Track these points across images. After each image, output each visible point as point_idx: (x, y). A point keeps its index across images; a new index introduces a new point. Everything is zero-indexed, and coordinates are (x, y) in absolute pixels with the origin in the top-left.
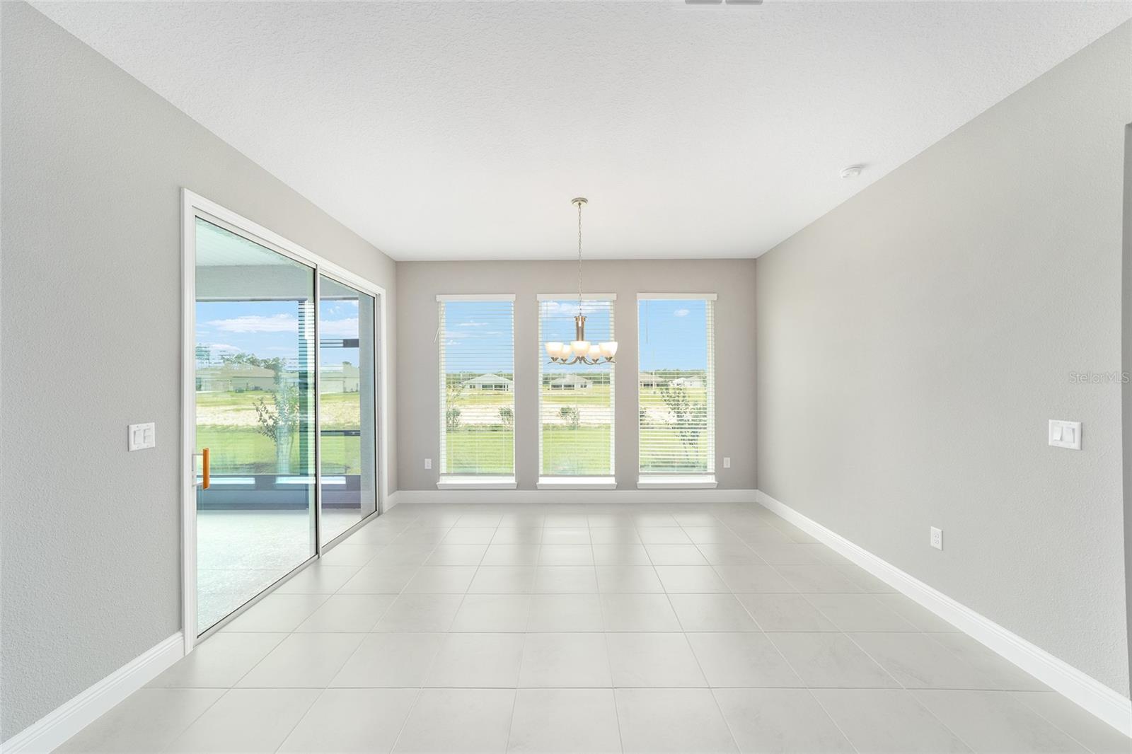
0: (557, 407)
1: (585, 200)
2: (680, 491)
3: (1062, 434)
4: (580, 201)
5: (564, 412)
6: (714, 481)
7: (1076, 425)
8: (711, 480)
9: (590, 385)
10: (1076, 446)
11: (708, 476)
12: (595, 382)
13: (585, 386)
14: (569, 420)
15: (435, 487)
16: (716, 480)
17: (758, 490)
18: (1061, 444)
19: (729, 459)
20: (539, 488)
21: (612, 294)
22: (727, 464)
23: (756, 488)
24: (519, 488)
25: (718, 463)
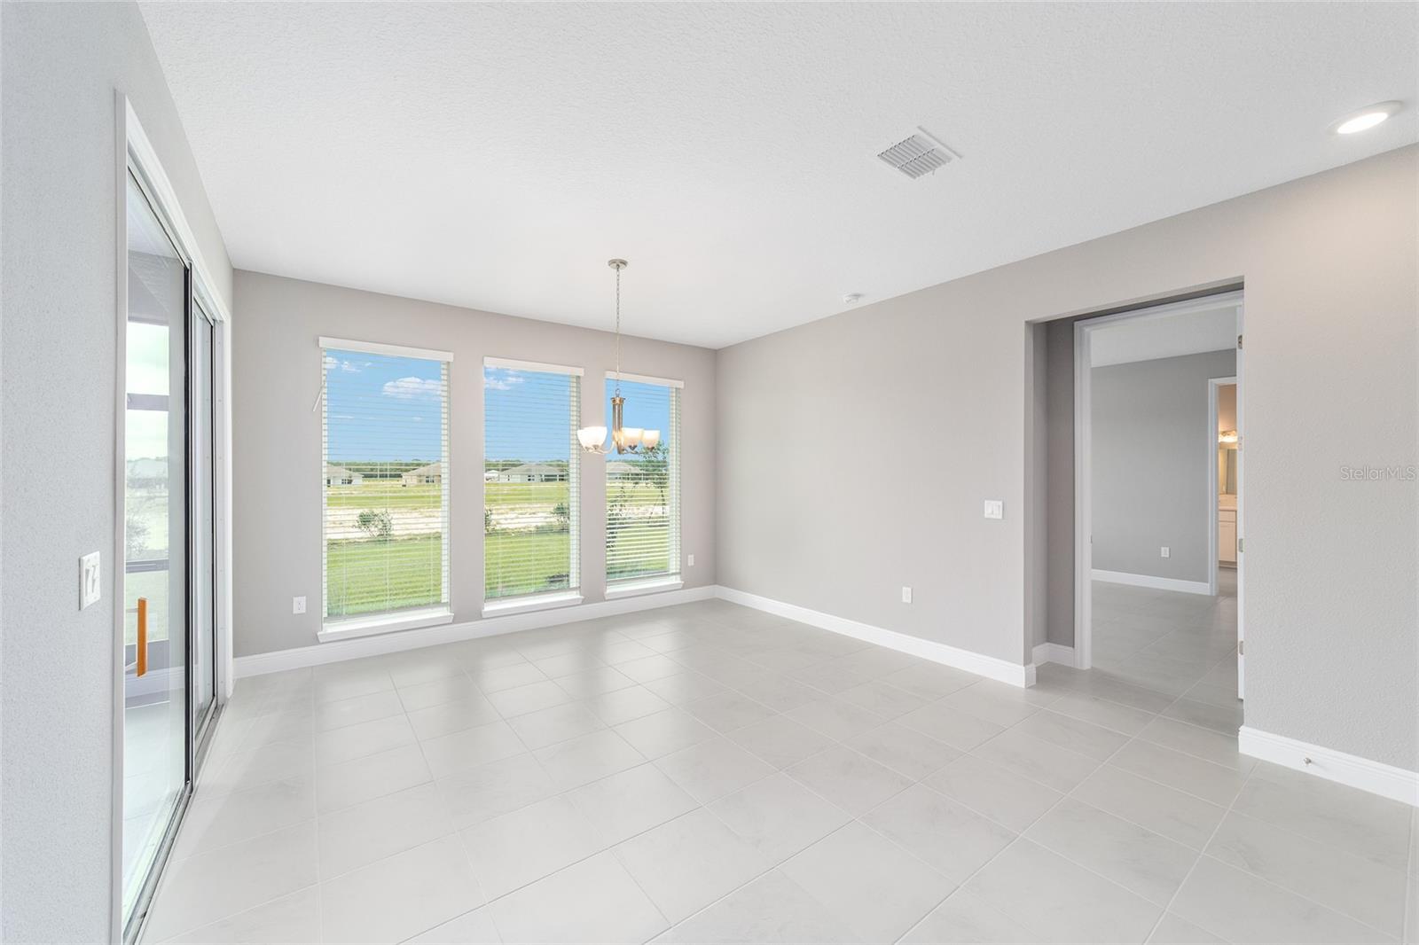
0: (353, 514)
1: (624, 263)
2: (639, 598)
3: (992, 509)
4: (619, 264)
5: (365, 521)
6: (679, 581)
7: (1000, 503)
8: (675, 581)
9: (358, 480)
10: (1000, 517)
11: (671, 577)
12: (366, 476)
13: (350, 482)
14: (375, 531)
15: (315, 641)
16: (682, 580)
17: (716, 586)
18: (993, 516)
19: (692, 556)
20: (484, 616)
21: (579, 369)
22: (691, 561)
23: (715, 583)
24: (456, 620)
25: (683, 561)
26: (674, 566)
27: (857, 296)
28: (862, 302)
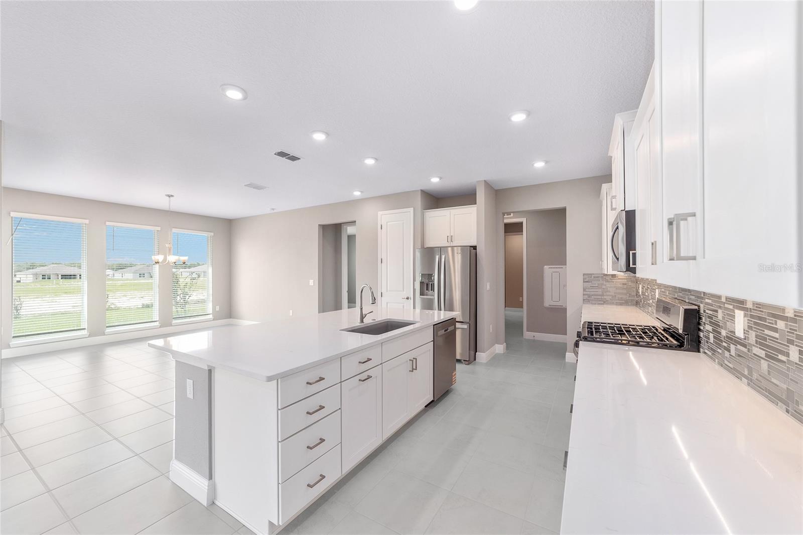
1: (172, 196)
4: (170, 196)
7: (313, 281)
8: (211, 316)
10: (313, 285)
11: (207, 315)
15: (9, 347)
16: (215, 317)
19: (218, 307)
20: (106, 334)
21: (157, 227)
22: (218, 308)
23: (230, 318)
24: (90, 336)
25: (214, 308)
26: (210, 311)
27: (273, 209)
28: (275, 211)
